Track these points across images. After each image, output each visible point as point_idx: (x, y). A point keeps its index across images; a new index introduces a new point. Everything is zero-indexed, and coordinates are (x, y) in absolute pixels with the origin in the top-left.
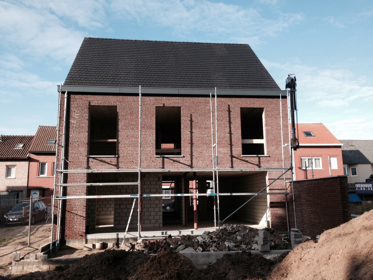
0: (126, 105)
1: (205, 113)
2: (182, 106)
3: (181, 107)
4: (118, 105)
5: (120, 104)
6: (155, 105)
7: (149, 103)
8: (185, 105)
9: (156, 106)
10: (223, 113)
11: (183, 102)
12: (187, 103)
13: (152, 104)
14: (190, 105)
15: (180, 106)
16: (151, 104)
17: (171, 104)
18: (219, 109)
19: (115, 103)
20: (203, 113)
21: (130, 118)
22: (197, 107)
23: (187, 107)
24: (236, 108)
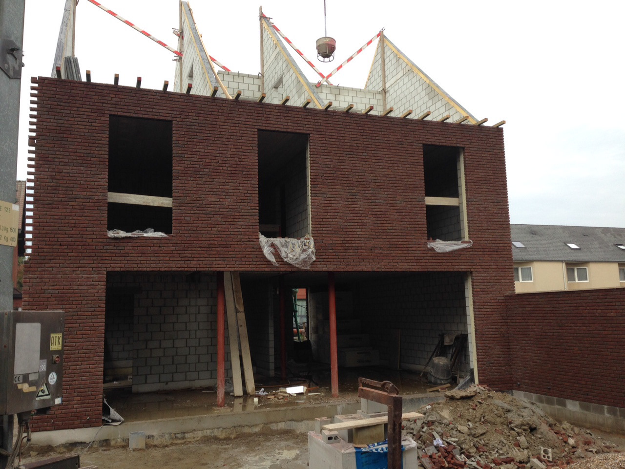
0: (193, 121)
1: (357, 151)
2: (313, 132)
3: (311, 135)
4: (175, 119)
5: (179, 116)
6: (256, 127)
7: (243, 119)
8: (319, 130)
9: (259, 127)
10: (391, 153)
11: (315, 124)
13: (251, 123)
14: (329, 131)
15: (308, 132)
16: (248, 123)
17: (291, 127)
18: (384, 145)
19: (167, 115)
20: (355, 151)
21: (202, 150)
22: (341, 138)
23: (321, 136)
24: (415, 144)
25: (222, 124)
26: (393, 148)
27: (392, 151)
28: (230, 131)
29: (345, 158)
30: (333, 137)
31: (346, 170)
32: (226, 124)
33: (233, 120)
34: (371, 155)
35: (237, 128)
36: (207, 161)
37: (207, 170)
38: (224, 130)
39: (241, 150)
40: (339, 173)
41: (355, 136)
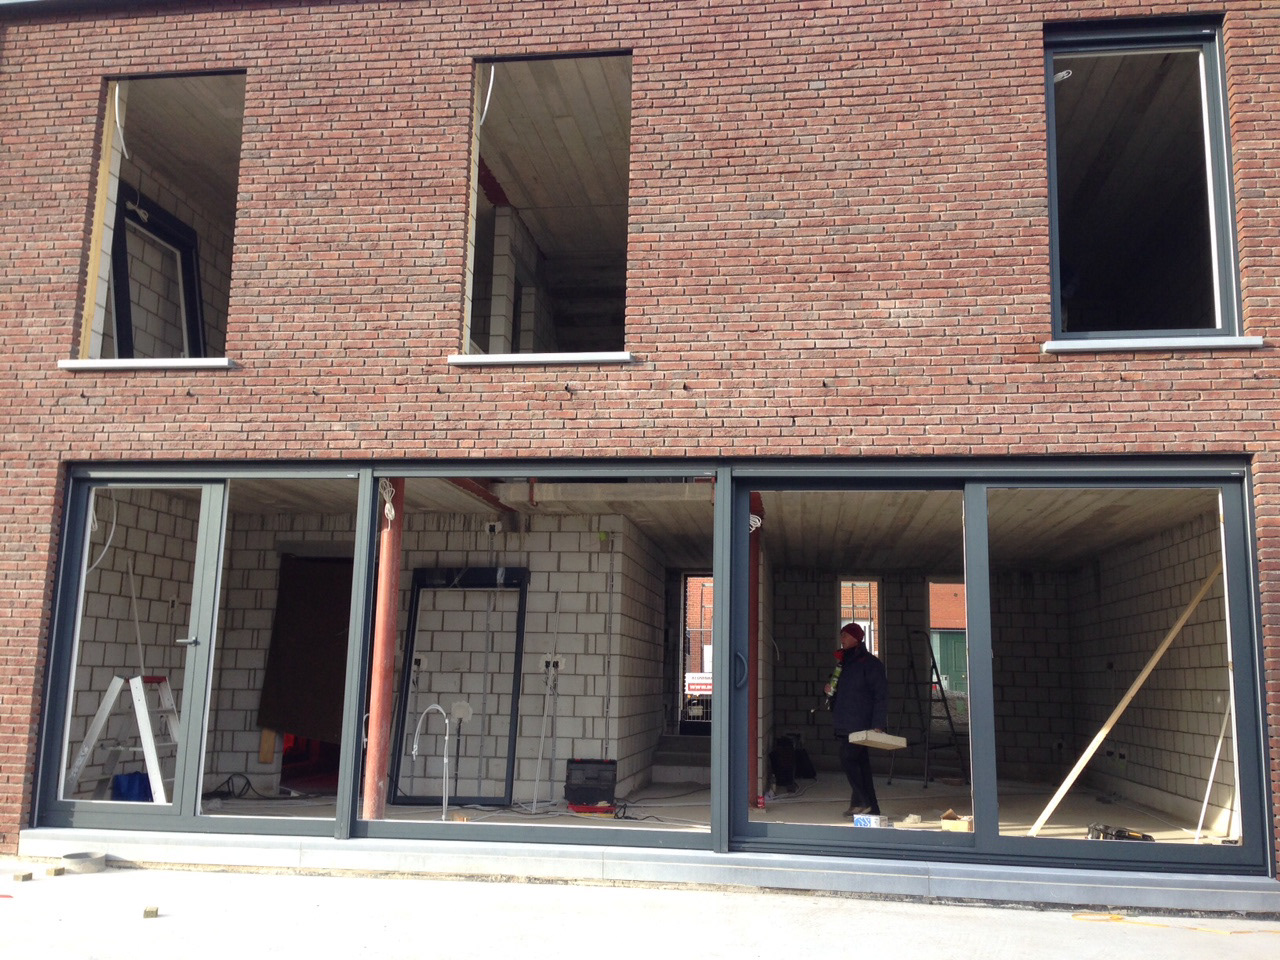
0: (297, 60)
1: (789, 78)
2: (642, 42)
3: (635, 52)
4: (253, 63)
5: (264, 53)
6: (468, 52)
7: (434, 36)
8: (660, 32)
9: (477, 51)
10: (914, 70)
11: (648, 16)
12: (671, 23)
13: (454, 44)
14: (694, 30)
15: (625, 44)
16: (446, 44)
17: (571, 38)
18: (891, 44)
19: (234, 55)
20: (781, 78)
21: (317, 134)
22: (735, 45)
23: (669, 49)
24: (1012, 27)
25: (372, 56)
26: (923, 51)
27: (921, 60)
28: (394, 72)
29: (744, 106)
30: (706, 47)
31: (746, 142)
32: (385, 55)
33: (404, 42)
34: (840, 83)
35: (416, 63)
36: (327, 160)
37: (326, 186)
38: (379, 73)
39: (422, 121)
40: (722, 152)
41: (786, 33)
